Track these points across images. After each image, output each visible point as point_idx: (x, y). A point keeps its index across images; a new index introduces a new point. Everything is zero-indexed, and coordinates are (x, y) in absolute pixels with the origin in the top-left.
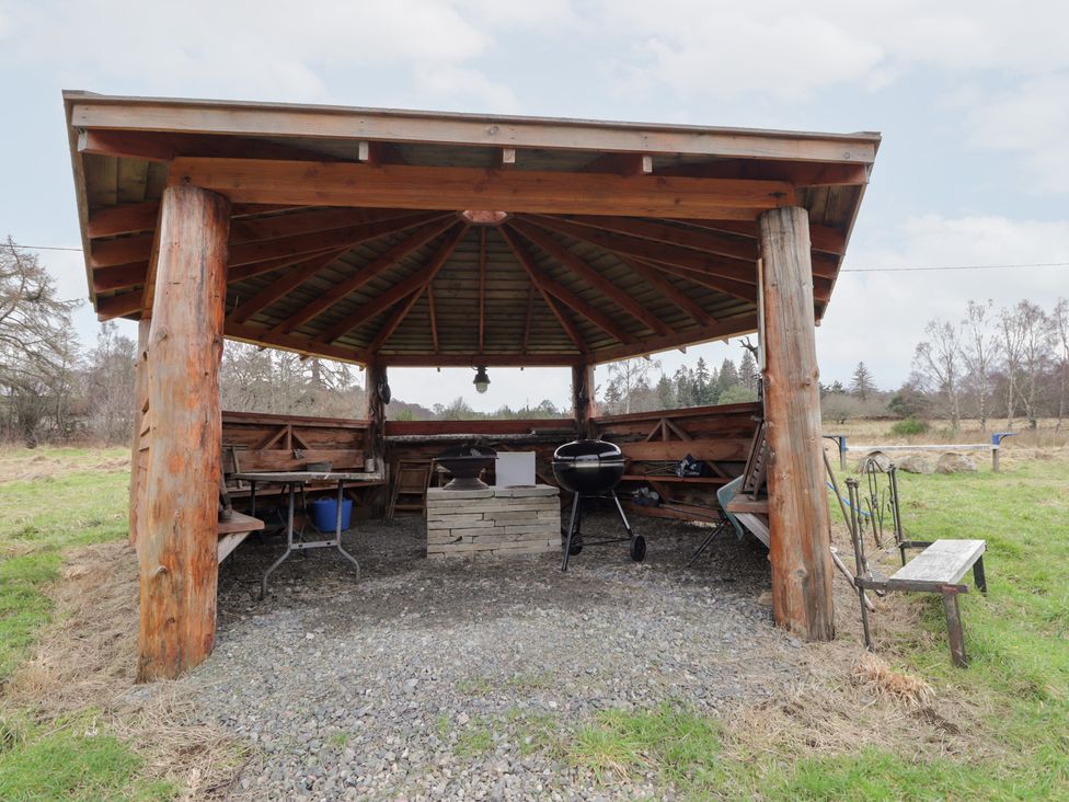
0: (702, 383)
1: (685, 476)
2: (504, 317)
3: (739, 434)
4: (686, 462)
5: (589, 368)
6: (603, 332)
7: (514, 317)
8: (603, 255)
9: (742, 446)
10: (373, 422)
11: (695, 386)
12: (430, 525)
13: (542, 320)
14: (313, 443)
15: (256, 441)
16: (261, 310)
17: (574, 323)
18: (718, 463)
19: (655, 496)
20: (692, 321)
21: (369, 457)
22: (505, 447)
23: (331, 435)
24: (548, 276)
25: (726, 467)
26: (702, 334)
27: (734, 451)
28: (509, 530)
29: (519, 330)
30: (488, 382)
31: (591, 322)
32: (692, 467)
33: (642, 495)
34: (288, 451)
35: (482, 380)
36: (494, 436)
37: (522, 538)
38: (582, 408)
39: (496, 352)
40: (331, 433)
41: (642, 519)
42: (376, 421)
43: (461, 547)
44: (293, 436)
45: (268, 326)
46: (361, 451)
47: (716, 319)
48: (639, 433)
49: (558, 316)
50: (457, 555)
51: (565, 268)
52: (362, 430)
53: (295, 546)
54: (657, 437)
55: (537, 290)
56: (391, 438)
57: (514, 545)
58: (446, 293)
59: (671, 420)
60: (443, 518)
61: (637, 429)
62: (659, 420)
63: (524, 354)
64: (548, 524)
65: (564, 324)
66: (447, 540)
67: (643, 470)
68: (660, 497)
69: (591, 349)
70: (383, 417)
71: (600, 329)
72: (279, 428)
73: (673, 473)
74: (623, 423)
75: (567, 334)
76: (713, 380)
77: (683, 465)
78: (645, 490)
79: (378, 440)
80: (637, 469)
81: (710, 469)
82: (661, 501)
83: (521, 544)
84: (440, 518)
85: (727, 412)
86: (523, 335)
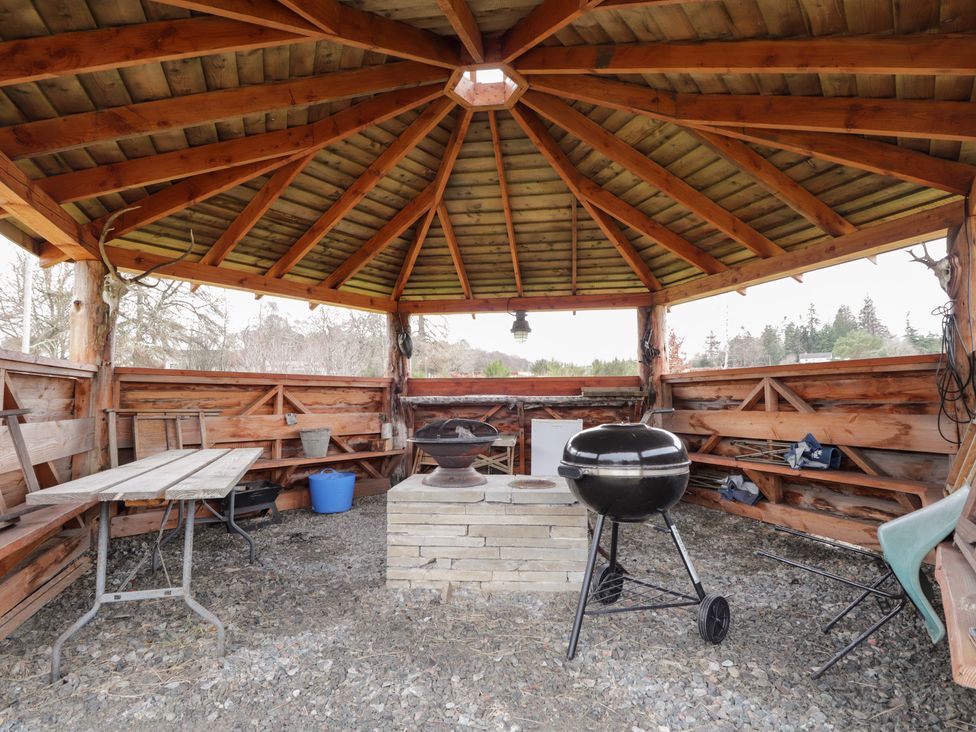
0: (813, 329)
1: (803, 468)
2: (544, 246)
3: (900, 406)
4: (803, 447)
5: (659, 308)
6: (677, 261)
7: (557, 246)
8: (668, 138)
9: (908, 427)
10: (393, 379)
11: (805, 333)
12: (391, 539)
13: (593, 248)
14: (313, 407)
15: (239, 404)
16: (232, 247)
17: (636, 250)
18: (860, 450)
19: (753, 489)
20: (818, 231)
21: (386, 421)
22: (550, 411)
23: (338, 395)
24: (593, 182)
25: (876, 457)
26: (833, 248)
27: (892, 432)
28: (507, 553)
29: (566, 264)
30: (529, 330)
31: (661, 247)
32: (815, 455)
33: (733, 487)
34: (279, 416)
35: (521, 327)
36: (533, 398)
37: (525, 567)
38: (649, 361)
39: (542, 294)
40: (339, 393)
41: (733, 521)
42: (396, 379)
43: (435, 574)
44: (285, 398)
45: (259, 270)
46: (377, 414)
47: (855, 225)
48: (730, 398)
49: (614, 241)
50: (428, 587)
51: (616, 166)
52: (381, 390)
53: (110, 598)
54: (758, 403)
55: (579, 206)
56: (410, 399)
57: (514, 576)
58: (465, 219)
59: (780, 380)
60: (410, 530)
61: (726, 392)
62: (760, 380)
63: (574, 294)
64: (568, 548)
65: (621, 251)
66: (413, 562)
67: (735, 449)
68: (760, 492)
69: (663, 285)
70: (404, 373)
71: (674, 255)
72: (267, 388)
73: (781, 459)
74: (705, 383)
75: (627, 265)
76: (827, 327)
77: (799, 451)
78: (737, 479)
79: (397, 401)
80: (726, 447)
81: (846, 458)
82: (761, 499)
83: (524, 576)
84: (404, 529)
85: (876, 370)
86: (570, 269)
